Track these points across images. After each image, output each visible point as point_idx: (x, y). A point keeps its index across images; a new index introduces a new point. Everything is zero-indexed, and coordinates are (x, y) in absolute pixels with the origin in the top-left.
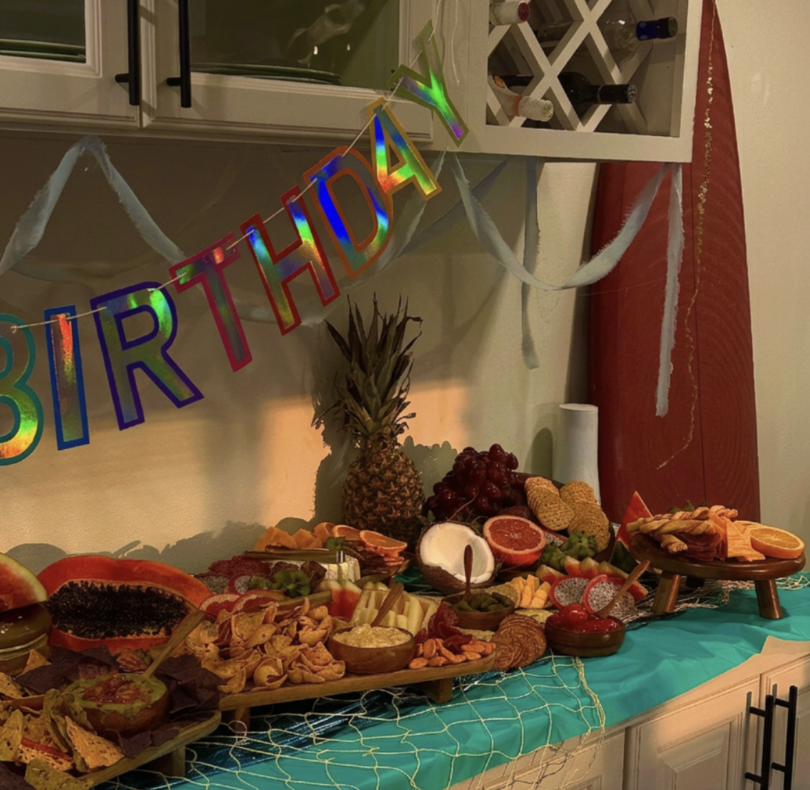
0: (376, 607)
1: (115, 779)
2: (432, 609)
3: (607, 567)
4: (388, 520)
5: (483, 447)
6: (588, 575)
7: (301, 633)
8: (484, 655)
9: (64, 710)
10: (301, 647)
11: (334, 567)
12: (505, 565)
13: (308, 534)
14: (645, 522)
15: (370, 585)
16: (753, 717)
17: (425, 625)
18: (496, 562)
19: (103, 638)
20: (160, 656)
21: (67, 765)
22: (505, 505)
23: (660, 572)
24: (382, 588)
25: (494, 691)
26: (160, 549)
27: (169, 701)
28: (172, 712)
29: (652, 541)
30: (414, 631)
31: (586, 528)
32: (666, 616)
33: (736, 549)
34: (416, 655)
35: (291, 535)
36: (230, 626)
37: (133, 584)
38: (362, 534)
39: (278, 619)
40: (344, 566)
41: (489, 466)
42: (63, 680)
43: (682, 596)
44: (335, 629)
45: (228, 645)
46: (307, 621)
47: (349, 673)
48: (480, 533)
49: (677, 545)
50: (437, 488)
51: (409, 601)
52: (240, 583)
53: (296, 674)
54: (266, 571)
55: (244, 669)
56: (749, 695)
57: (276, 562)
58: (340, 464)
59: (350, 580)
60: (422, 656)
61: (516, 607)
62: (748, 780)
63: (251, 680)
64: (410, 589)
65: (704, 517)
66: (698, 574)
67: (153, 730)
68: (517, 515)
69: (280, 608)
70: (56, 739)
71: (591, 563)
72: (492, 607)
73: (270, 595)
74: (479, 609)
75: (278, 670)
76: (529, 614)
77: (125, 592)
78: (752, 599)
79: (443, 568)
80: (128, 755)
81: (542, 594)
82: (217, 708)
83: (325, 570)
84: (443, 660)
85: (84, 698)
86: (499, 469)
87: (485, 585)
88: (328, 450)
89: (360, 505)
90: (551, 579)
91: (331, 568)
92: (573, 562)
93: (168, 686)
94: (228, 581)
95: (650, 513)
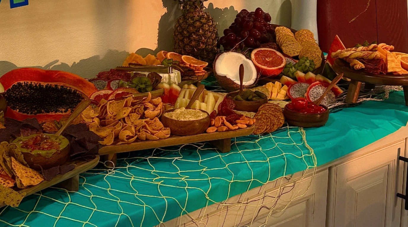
0: (189, 98)
1: (39, 192)
2: (221, 100)
3: (320, 78)
4: (198, 50)
5: (252, 9)
6: (309, 81)
7: (146, 112)
8: (248, 125)
9: (11, 154)
10: (146, 120)
11: (166, 75)
12: (262, 76)
13: (153, 57)
14: (341, 52)
15: (186, 86)
16: (401, 162)
17: (216, 109)
18: (258, 74)
19: (35, 114)
20: (65, 124)
21: (11, 185)
22: (264, 42)
23: (349, 80)
24: (193, 87)
25: (255, 146)
26: (70, 64)
27: (70, 149)
28: (71, 156)
29: (345, 62)
30: (210, 111)
31: (308, 55)
32: (353, 105)
33: (393, 68)
34: (210, 126)
35: (143, 58)
36: (106, 107)
37: (53, 84)
38: (183, 57)
39: (133, 104)
40: (172, 75)
41: (255, 20)
42: (11, 137)
43: (362, 94)
44: (165, 110)
45: (104, 118)
46: (150, 105)
47: (172, 134)
48: (249, 57)
49: (360, 65)
50: (226, 32)
51: (207, 95)
52: (114, 84)
53: (143, 135)
54: (128, 78)
55: (113, 132)
56: (399, 149)
57: (134, 72)
58: (172, 18)
59: (175, 83)
60: (214, 125)
61: (268, 99)
62: (399, 198)
63: (117, 138)
64: (209, 88)
65: (374, 50)
66: (371, 82)
67: (60, 165)
68: (270, 47)
69: (135, 98)
70: (6, 170)
71: (311, 75)
72: (254, 99)
73: (130, 91)
74: (247, 100)
75: (132, 133)
76: (275, 103)
77: (48, 88)
78: (402, 96)
79: (228, 77)
80: (47, 179)
81: (283, 92)
82: (97, 154)
83: (161, 77)
84: (225, 128)
85: (22, 147)
86: (260, 22)
87: (251, 87)
88: (165, 10)
89: (182, 41)
90: (288, 84)
91: (164, 76)
92: (301, 74)
93: (70, 140)
94: (107, 82)
95: (345, 47)
